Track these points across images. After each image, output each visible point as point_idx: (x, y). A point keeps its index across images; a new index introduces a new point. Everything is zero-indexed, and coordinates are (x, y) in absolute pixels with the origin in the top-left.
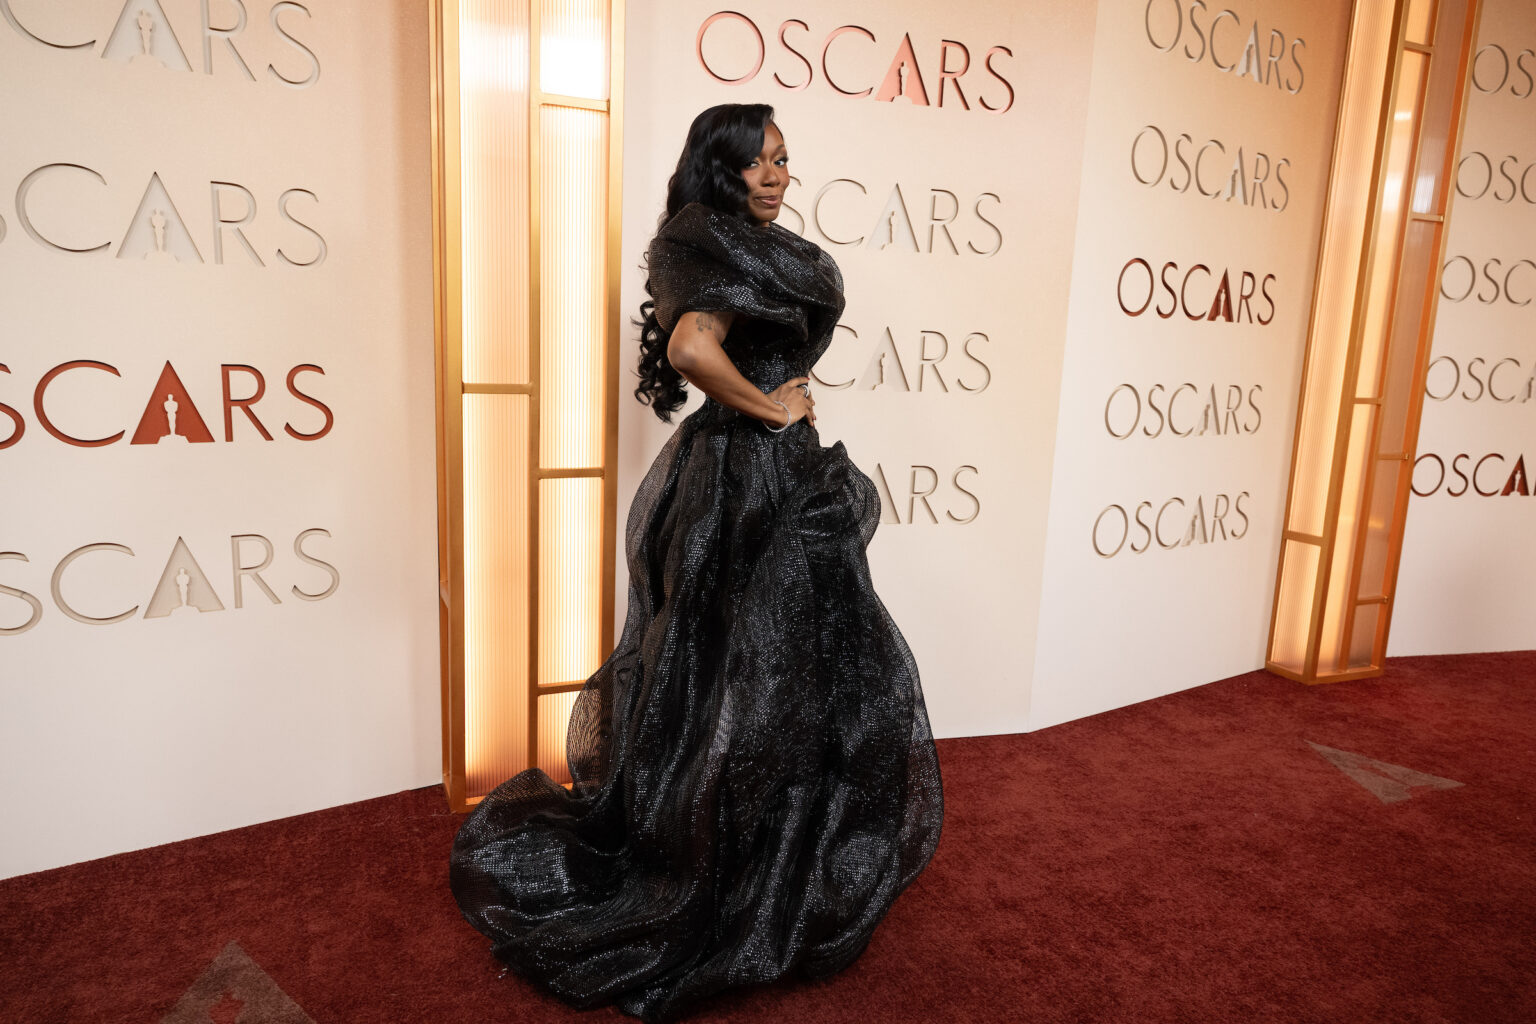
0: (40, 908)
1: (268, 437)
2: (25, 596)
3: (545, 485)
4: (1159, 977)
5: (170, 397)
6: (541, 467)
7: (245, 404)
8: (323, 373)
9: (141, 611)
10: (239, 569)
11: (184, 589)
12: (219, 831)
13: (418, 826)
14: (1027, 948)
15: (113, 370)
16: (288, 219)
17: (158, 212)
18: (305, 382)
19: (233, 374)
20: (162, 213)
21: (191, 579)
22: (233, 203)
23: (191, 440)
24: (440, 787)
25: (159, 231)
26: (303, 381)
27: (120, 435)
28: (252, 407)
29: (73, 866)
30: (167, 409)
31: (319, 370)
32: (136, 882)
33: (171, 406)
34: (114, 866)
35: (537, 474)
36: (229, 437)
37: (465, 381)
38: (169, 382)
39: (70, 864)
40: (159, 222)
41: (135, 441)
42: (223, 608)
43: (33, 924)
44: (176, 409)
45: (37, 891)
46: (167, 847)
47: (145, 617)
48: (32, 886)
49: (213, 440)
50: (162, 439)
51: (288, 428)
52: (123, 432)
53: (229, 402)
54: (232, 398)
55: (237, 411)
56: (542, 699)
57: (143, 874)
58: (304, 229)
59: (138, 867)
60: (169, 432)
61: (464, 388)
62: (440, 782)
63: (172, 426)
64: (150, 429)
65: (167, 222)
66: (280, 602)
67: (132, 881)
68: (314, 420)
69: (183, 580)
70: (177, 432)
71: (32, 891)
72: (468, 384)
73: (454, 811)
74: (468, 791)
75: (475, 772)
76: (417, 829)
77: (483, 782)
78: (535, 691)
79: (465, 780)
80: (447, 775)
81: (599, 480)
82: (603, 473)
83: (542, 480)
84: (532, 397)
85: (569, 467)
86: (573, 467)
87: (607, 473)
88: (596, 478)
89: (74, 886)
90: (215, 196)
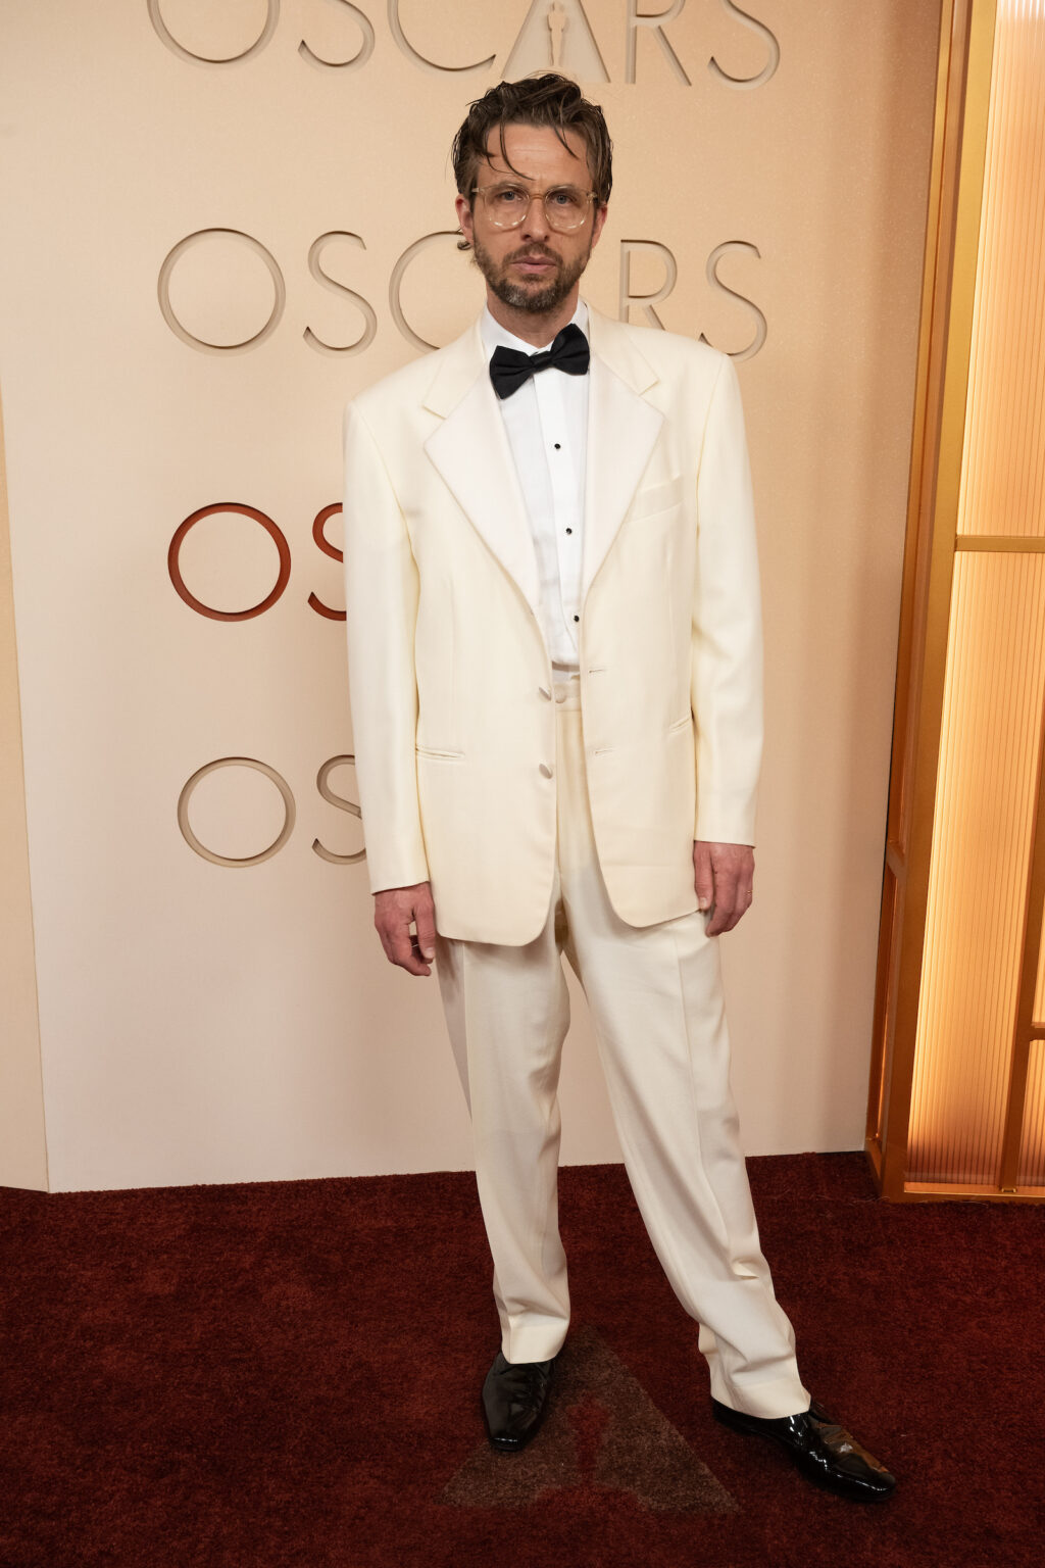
0: (358, 1226)
16: (718, 287)
24: (864, 1156)
29: (390, 1176)
34: (437, 1188)
37: (959, 532)
39: (387, 1174)
43: (352, 1245)
45: (353, 1202)
48: (347, 1193)
56: (1037, 1047)
58: (738, 301)
61: (958, 544)
62: (862, 1148)
67: (461, 1213)
71: (348, 1200)
72: (966, 539)
73: (885, 1197)
74: (910, 1171)
75: (921, 1144)
76: (829, 1216)
77: (932, 1161)
78: (1026, 1032)
79: (906, 1155)
80: (874, 1140)
89: (395, 1206)
90: (627, 258)
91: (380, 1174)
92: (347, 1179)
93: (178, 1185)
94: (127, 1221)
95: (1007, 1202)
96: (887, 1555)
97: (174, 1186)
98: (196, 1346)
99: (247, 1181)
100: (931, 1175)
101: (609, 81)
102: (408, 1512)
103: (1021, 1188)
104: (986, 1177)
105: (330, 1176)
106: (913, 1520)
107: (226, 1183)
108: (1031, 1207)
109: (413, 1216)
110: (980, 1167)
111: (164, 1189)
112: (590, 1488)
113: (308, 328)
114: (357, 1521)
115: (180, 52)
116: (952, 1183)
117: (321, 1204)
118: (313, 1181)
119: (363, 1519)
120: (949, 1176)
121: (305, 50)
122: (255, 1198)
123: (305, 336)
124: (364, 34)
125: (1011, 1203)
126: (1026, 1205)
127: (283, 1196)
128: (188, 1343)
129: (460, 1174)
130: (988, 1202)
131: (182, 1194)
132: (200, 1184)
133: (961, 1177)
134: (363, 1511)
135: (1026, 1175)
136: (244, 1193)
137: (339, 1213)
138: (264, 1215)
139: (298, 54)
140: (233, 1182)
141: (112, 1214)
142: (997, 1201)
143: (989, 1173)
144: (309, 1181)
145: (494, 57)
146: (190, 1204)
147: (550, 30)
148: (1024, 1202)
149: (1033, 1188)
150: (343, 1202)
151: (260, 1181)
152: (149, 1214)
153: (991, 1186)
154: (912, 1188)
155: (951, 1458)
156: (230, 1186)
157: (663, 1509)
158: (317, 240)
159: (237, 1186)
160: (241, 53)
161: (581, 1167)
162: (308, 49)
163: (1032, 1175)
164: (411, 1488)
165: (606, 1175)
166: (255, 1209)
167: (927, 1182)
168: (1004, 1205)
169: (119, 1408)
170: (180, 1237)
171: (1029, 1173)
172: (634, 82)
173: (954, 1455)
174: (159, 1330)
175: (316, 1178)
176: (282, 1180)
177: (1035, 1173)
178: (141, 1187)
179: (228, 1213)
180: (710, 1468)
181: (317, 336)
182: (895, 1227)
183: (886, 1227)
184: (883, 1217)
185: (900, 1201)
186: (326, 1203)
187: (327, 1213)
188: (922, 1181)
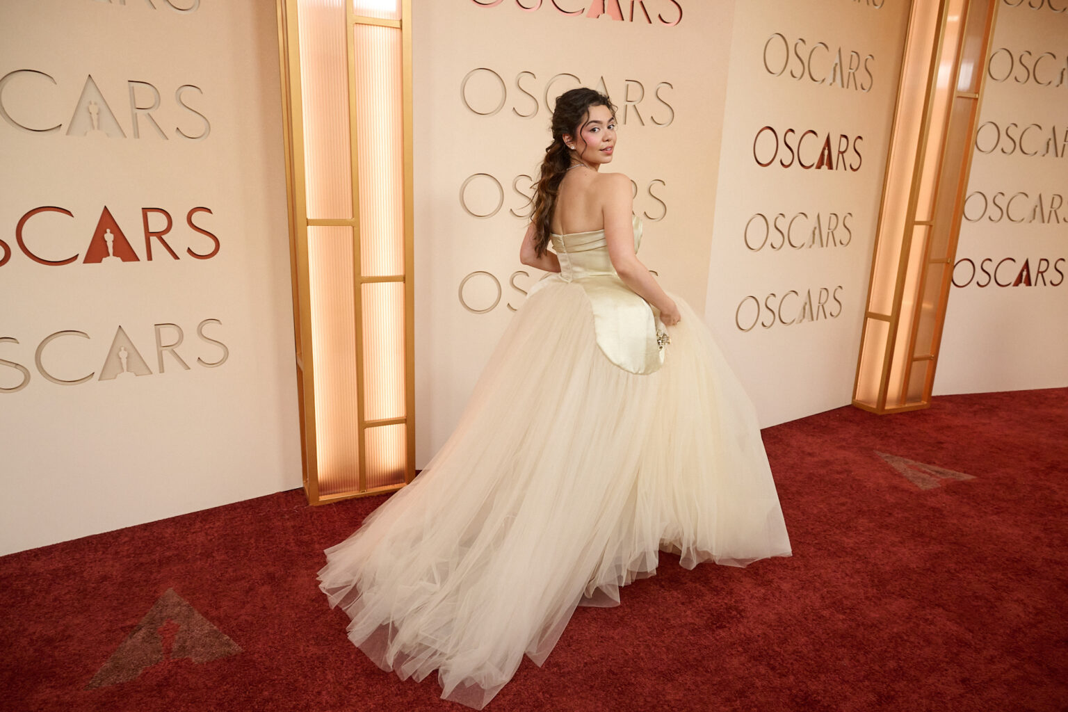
0: (42, 570)
1: (176, 257)
2: (18, 367)
3: (365, 288)
4: (769, 599)
5: (108, 231)
6: (362, 275)
7: (159, 235)
8: (211, 213)
9: (97, 376)
10: (160, 346)
11: (124, 361)
12: (156, 520)
13: (288, 514)
14: (686, 583)
15: (69, 213)
16: (182, 106)
17: (93, 103)
18: (199, 219)
19: (149, 214)
20: (96, 104)
21: (128, 354)
22: (144, 96)
23: (124, 260)
24: (302, 489)
25: (95, 117)
26: (198, 219)
27: (76, 257)
28: (163, 237)
29: (60, 543)
30: (106, 240)
31: (209, 211)
32: (104, 553)
33: (109, 237)
34: (88, 543)
35: (359, 281)
36: (150, 258)
37: (309, 217)
38: (107, 220)
39: (59, 542)
40: (94, 110)
41: (85, 262)
42: (152, 373)
43: (37, 580)
44: (112, 239)
45: (38, 560)
46: (122, 530)
47: (99, 380)
48: (35, 556)
49: (139, 260)
50: (104, 259)
51: (189, 250)
52: (78, 255)
53: (148, 234)
54: (151, 231)
55: (154, 240)
56: (367, 430)
57: (109, 547)
58: (194, 113)
59: (104, 544)
60: (108, 255)
61: (308, 223)
62: (302, 486)
63: (111, 250)
64: (96, 253)
65: (99, 110)
66: (189, 369)
67: (101, 552)
68: (206, 246)
69: (123, 355)
70: (114, 255)
72: (311, 220)
73: (311, 505)
74: (321, 491)
75: (323, 481)
76: (287, 517)
77: (329, 486)
78: (363, 425)
79: (318, 485)
80: (305, 482)
81: (401, 284)
82: (404, 279)
83: (363, 285)
84: (355, 228)
85: (381, 275)
86: (384, 275)
87: (406, 279)
88: (399, 283)
89: (63, 557)
90: (132, 91)
91: (55, 543)
92: (35, 549)
95: (363, 496)
100: (330, 491)
103: (369, 490)
104: (353, 488)
105: (25, 550)
108: (373, 497)
109: (74, 559)
110: (351, 484)
116: (340, 492)
117: (19, 564)
120: (338, 490)
126: (369, 496)
129: (101, 534)
130: (354, 498)
133: (343, 489)
137: (29, 567)
142: (359, 497)
143: (355, 486)
144: (12, 555)
149: (373, 488)
150: (33, 560)
153: (356, 492)
154: (323, 498)
165: (180, 521)
167: (329, 494)
168: (362, 498)
177: (371, 483)
182: (315, 516)
183: (311, 517)
184: (310, 513)
185: (318, 505)
186: (23, 563)
187: (22, 568)
188: (327, 494)
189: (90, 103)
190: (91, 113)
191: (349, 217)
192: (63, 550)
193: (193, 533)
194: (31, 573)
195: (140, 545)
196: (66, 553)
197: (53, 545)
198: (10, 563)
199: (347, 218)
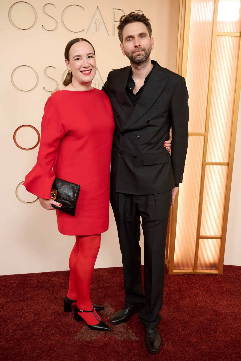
0: (56, 282)
3: (207, 167)
6: (206, 161)
12: (100, 268)
17: (97, 79)
29: (63, 271)
35: (205, 164)
43: (54, 286)
45: (55, 277)
48: (53, 275)
56: (200, 240)
65: (99, 83)
71: (53, 276)
73: (169, 273)
74: (175, 267)
75: (177, 262)
77: (179, 265)
78: (199, 237)
79: (174, 264)
80: (167, 261)
81: (226, 167)
82: (228, 164)
83: (206, 166)
84: (205, 137)
85: (216, 162)
86: (217, 162)
87: (229, 165)
88: (225, 166)
89: (64, 277)
91: (61, 271)
92: (53, 272)
93: (16, 274)
94: (5, 282)
95: (195, 274)
96: (169, 347)
97: (15, 274)
98: (20, 309)
99: (31, 273)
100: (179, 268)
101: (109, 35)
102: (67, 342)
103: (198, 270)
104: (190, 268)
105: (50, 271)
106: (175, 340)
107: (27, 273)
108: (200, 275)
110: (189, 266)
111: (13, 275)
112: (106, 336)
113: (44, 87)
114: (56, 345)
115: (15, 27)
116: (182, 270)
117: (48, 277)
118: (46, 272)
119: (57, 344)
120: (183, 268)
121: (43, 28)
122: (33, 276)
123: (43, 89)
124: (56, 24)
125: (196, 274)
127: (39, 276)
128: (18, 308)
130: (191, 274)
131: (17, 276)
132: (21, 274)
133: (185, 268)
134: (57, 342)
135: (199, 268)
136: (30, 275)
137: (51, 279)
138: (35, 280)
139: (42, 28)
140: (28, 273)
141: (1, 281)
143: (191, 268)
144: (45, 272)
145: (84, 30)
146: (19, 278)
147: (96, 24)
148: (199, 274)
149: (200, 270)
150: (53, 277)
151: (34, 273)
152: (9, 280)
153: (192, 270)
154: (175, 271)
155: (183, 327)
156: (27, 274)
157: (122, 340)
158: (46, 68)
159: (29, 274)
160: (29, 28)
161: (104, 268)
162: (44, 27)
163: (200, 268)
164: (68, 337)
165: (110, 270)
166: (33, 279)
167: (178, 270)
169: (3, 322)
170: (16, 285)
171: (200, 267)
172: (114, 35)
173: (183, 326)
174: (12, 305)
175: (47, 272)
176: (39, 272)
177: (201, 267)
178: (8, 275)
179: (27, 280)
180: (132, 331)
181: (46, 89)
182: (171, 280)
183: (169, 279)
184: (169, 278)
185: (172, 274)
186: (49, 277)
187: (49, 279)
188: (177, 270)
189: (96, 79)
190: (96, 84)
191: (203, 131)
192: (64, 274)
193: (116, 277)
194: (52, 282)
195: (94, 278)
196: (65, 276)
197: (60, 271)
198: (44, 276)
199: (202, 132)
